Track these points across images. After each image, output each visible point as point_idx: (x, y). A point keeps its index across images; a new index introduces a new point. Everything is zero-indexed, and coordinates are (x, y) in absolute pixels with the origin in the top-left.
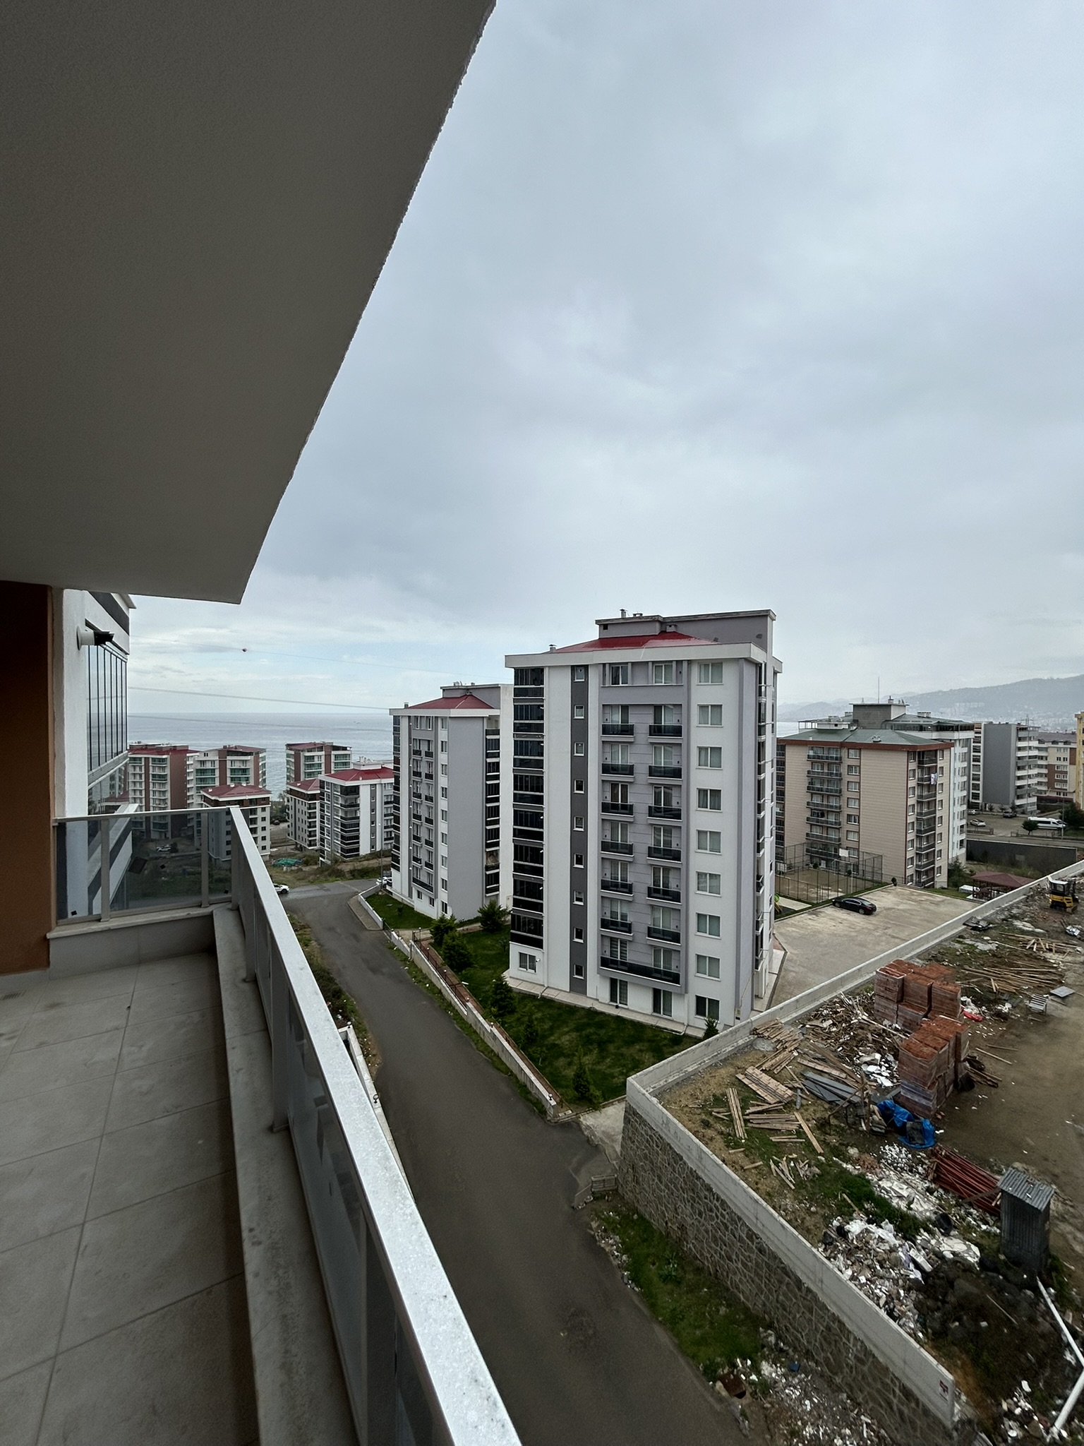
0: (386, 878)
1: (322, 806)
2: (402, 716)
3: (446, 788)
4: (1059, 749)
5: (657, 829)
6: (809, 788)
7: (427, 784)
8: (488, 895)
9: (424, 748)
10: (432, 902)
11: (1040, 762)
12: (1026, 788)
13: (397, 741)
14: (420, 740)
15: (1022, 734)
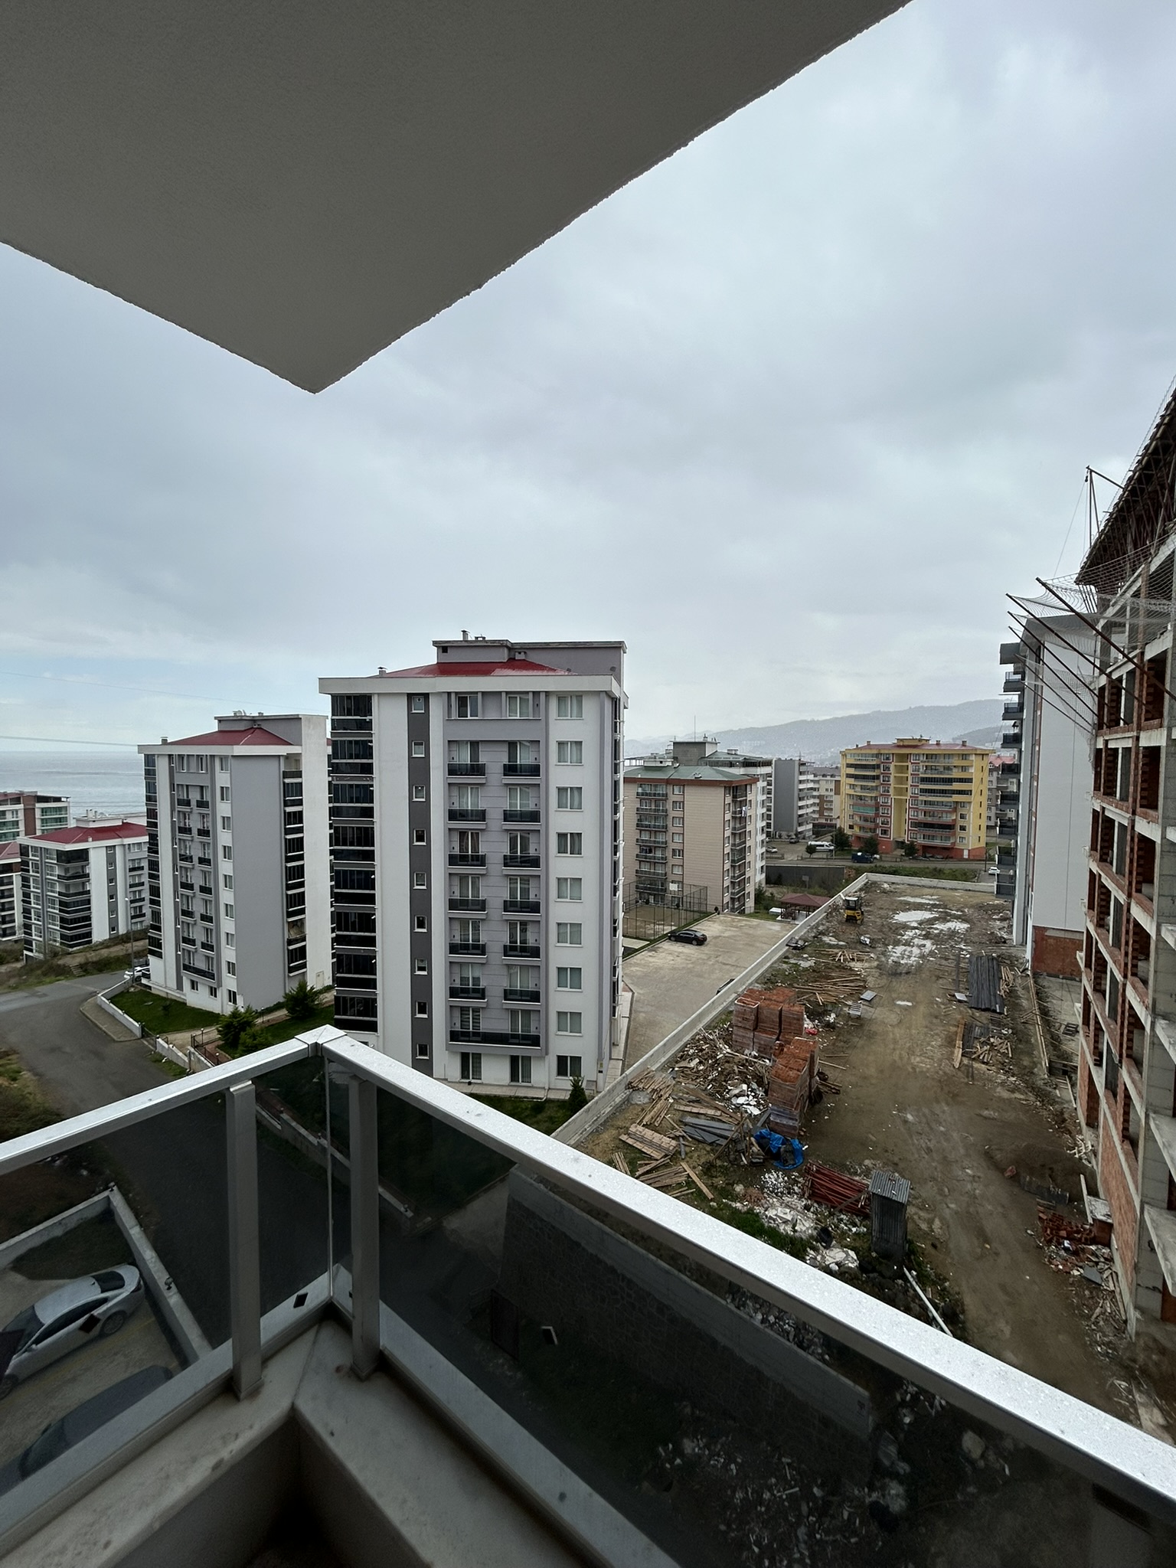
0: (139, 968)
1: (25, 880)
2: (159, 755)
3: (229, 848)
4: (827, 781)
5: (513, 879)
6: (638, 825)
7: (201, 842)
8: (291, 975)
9: (194, 796)
10: (213, 992)
11: (815, 793)
12: (805, 816)
13: (151, 787)
14: (187, 786)
15: (803, 769)
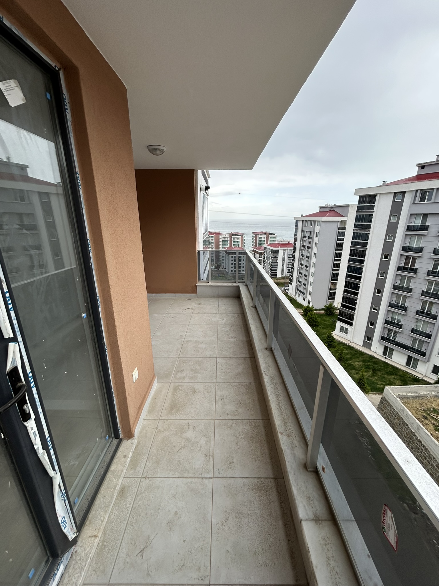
0: (286, 287)
1: (264, 257)
2: (300, 220)
3: (316, 253)
7: (308, 251)
8: (329, 300)
9: (308, 235)
10: (304, 299)
13: (296, 231)
14: (306, 231)
